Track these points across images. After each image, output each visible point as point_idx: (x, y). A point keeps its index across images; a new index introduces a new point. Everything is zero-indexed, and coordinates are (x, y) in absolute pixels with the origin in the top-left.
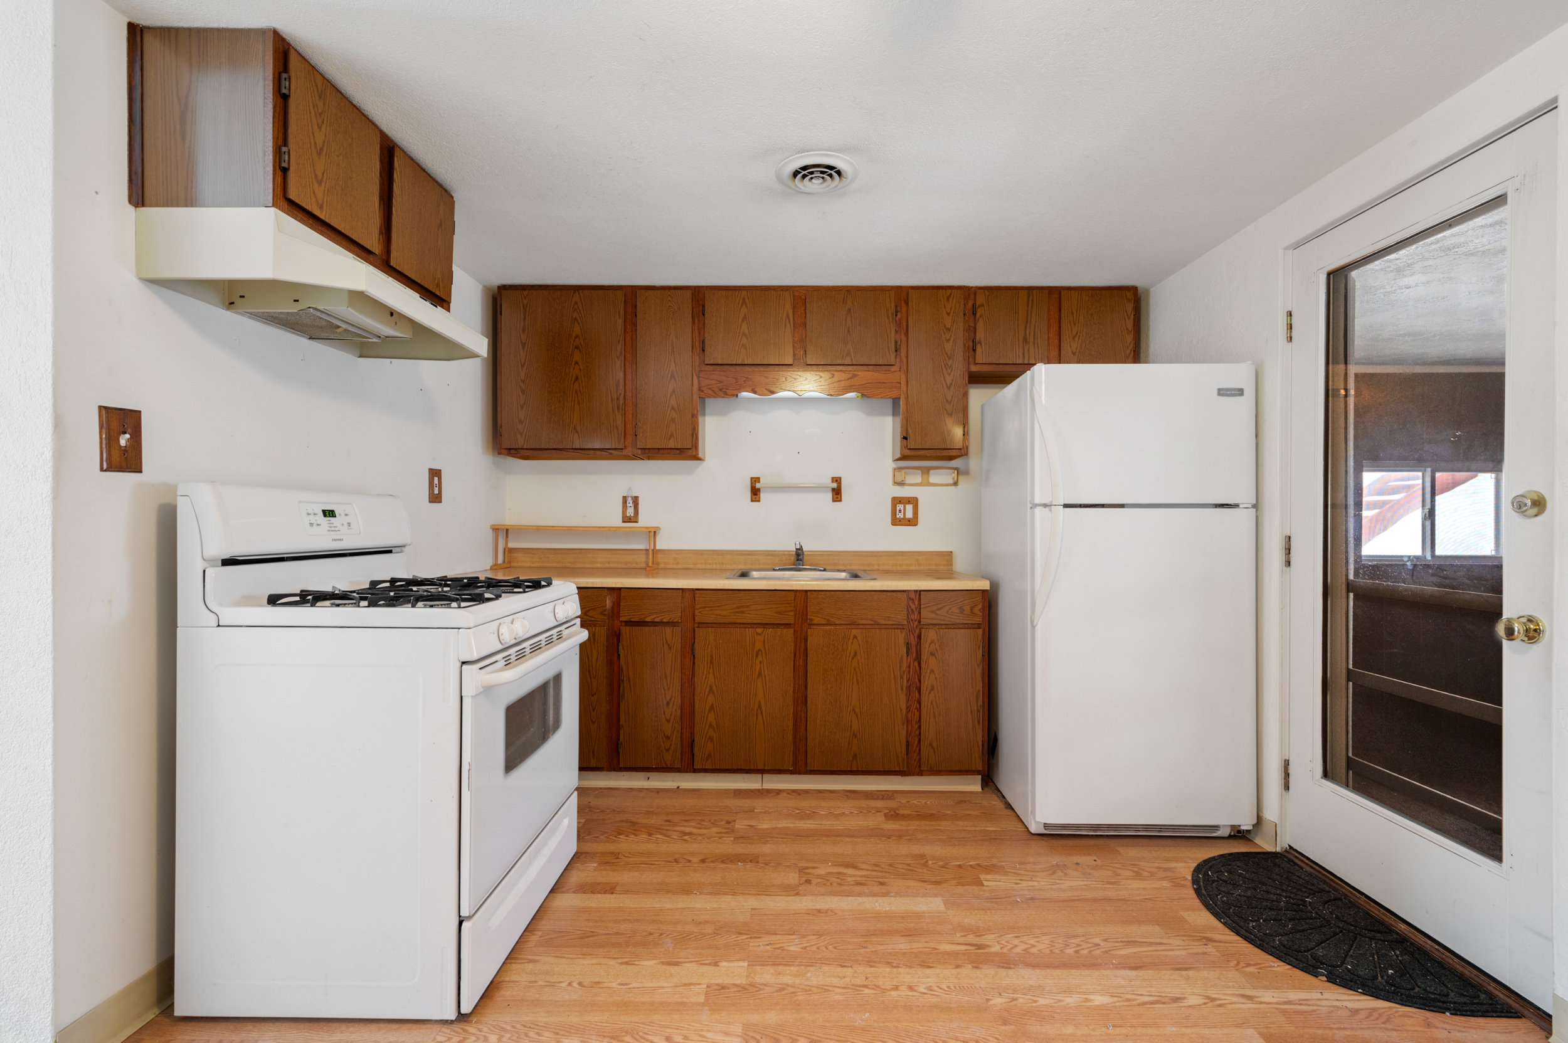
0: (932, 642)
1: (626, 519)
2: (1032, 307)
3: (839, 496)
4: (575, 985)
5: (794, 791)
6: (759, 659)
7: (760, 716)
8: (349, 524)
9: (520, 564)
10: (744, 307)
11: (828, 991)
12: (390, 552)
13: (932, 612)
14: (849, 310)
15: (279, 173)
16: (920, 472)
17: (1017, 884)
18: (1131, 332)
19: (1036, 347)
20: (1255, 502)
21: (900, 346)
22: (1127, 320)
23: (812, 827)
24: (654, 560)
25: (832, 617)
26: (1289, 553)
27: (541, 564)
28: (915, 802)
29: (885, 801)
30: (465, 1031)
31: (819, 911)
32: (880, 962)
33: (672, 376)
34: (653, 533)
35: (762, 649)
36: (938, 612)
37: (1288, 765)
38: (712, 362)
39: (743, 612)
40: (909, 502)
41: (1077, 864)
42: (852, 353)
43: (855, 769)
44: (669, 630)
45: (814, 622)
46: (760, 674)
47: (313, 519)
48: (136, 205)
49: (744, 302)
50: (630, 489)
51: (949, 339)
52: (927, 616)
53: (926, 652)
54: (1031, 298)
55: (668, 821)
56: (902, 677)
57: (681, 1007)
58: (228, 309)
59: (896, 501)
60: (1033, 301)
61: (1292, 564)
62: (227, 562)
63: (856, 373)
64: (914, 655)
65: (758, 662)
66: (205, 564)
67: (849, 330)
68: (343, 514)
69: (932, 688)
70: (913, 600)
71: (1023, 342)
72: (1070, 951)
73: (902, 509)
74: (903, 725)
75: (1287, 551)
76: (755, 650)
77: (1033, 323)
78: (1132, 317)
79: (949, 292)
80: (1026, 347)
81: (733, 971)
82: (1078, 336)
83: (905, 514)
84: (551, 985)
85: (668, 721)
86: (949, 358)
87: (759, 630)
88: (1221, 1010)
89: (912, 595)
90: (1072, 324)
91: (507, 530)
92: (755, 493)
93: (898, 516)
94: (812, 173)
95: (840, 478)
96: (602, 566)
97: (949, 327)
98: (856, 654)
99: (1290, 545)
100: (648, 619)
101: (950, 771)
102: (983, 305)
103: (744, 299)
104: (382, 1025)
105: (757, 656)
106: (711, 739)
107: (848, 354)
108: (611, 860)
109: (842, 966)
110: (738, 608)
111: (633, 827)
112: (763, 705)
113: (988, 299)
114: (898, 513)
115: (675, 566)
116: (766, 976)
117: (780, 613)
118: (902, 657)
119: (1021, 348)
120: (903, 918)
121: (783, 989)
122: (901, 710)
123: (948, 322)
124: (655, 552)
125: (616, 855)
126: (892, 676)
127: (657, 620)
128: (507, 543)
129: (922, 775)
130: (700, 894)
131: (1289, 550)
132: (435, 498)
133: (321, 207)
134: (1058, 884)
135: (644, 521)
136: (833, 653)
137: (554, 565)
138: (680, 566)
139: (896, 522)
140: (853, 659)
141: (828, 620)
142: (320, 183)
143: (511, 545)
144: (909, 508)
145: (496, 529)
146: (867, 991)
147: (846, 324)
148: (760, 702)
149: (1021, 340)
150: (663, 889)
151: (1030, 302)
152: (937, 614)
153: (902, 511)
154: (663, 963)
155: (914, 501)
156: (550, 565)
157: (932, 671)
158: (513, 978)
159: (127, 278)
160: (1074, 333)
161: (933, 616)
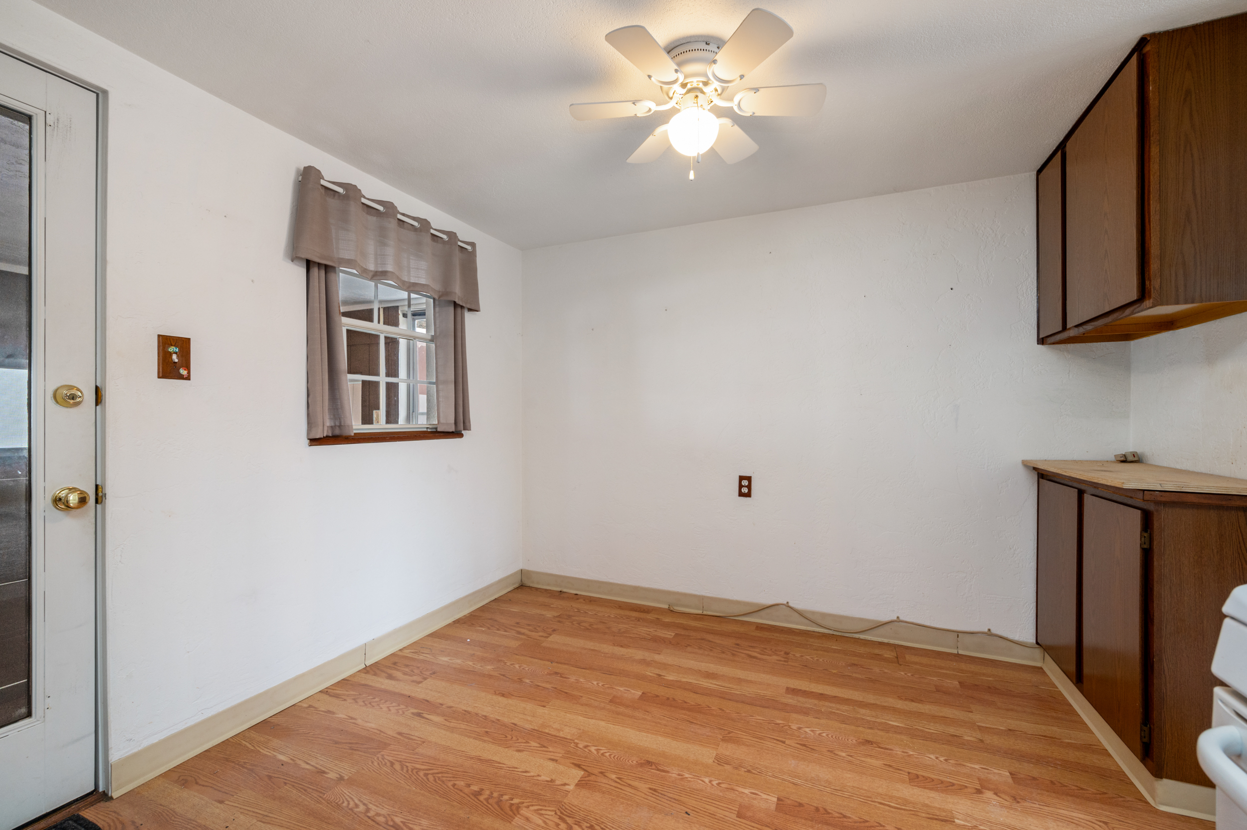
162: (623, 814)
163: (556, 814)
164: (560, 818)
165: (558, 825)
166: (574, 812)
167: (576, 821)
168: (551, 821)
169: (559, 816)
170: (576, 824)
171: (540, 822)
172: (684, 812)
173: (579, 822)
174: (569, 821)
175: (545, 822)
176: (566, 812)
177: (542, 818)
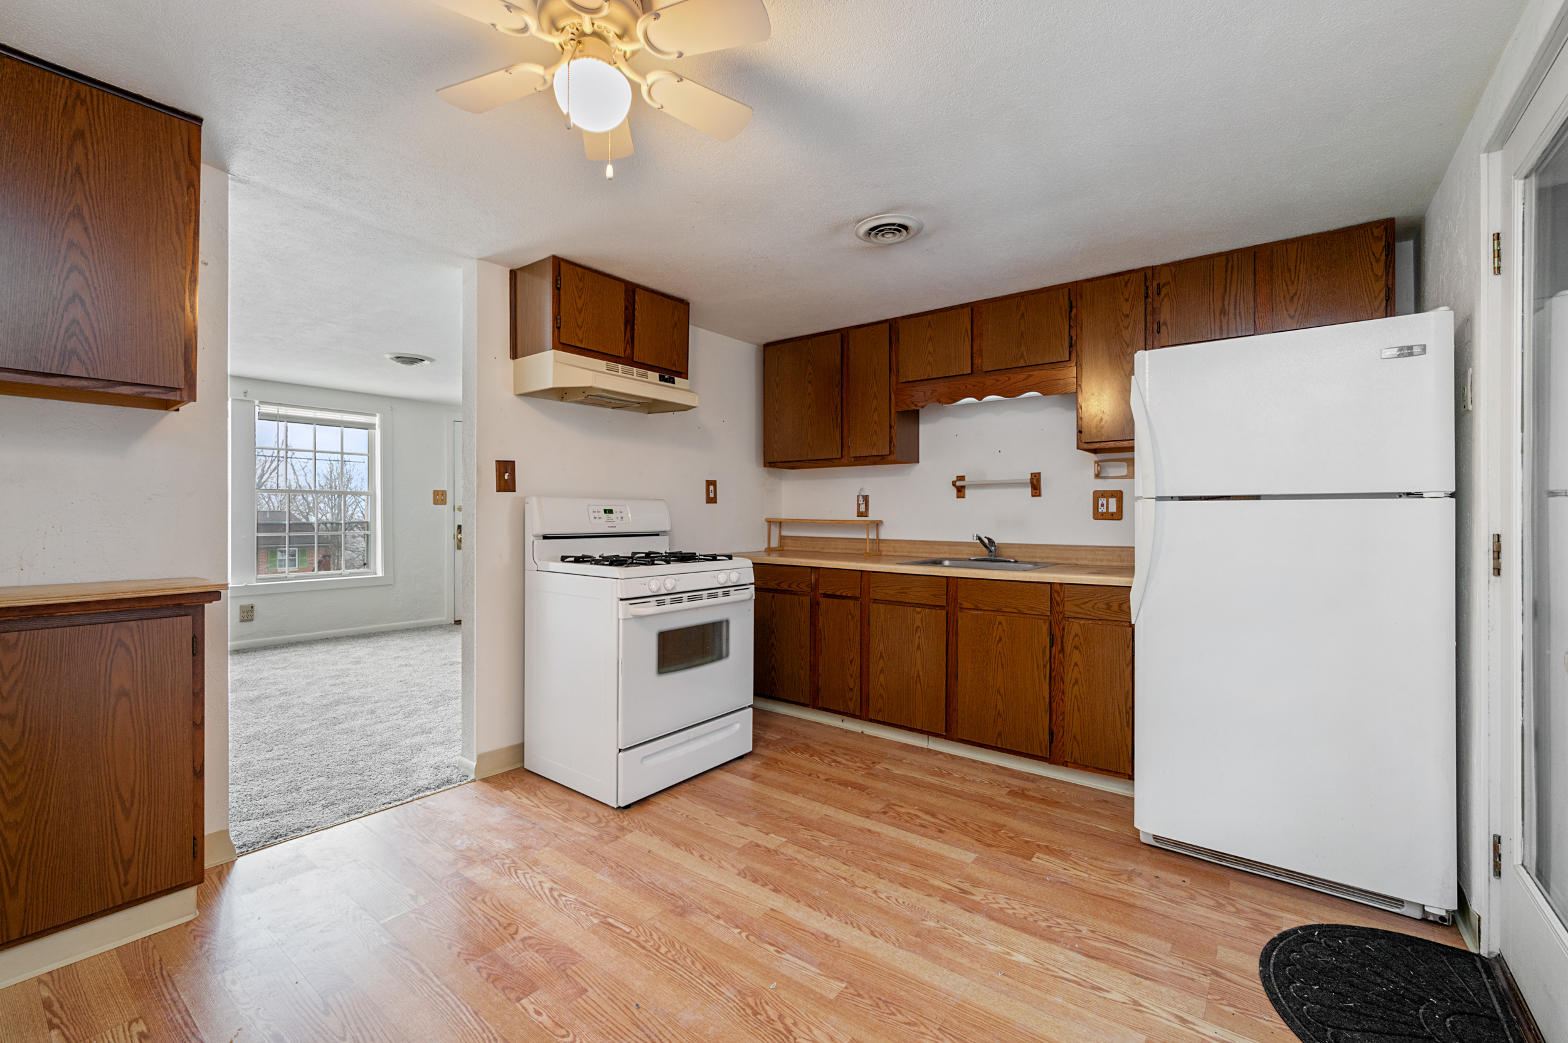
0: (1076, 635)
1: (860, 514)
2: (1232, 273)
3: (1038, 491)
4: (684, 816)
5: (951, 756)
6: (918, 634)
7: (918, 684)
8: (622, 518)
9: (789, 548)
10: (930, 329)
11: (818, 871)
12: (658, 535)
13: (1077, 605)
14: (1023, 315)
15: (556, 330)
16: (1125, 464)
17: (1065, 869)
18: (1381, 277)
19: (1238, 317)
20: (1454, 490)
21: (1076, 341)
22: (1374, 263)
23: (935, 782)
24: (877, 549)
25: (980, 603)
26: (1499, 558)
27: (801, 549)
28: (1053, 789)
29: (1023, 782)
30: (618, 815)
31: (869, 831)
32: (872, 872)
33: (875, 396)
34: (878, 524)
35: (921, 626)
36: (1083, 606)
37: (1500, 843)
38: (904, 381)
39: (905, 593)
40: (1112, 496)
41: (1157, 877)
42: (1025, 355)
43: (999, 746)
44: (851, 603)
45: (964, 606)
46: (918, 648)
47: (596, 515)
48: (513, 359)
49: (930, 325)
50: (862, 489)
51: (1128, 326)
52: (1069, 608)
53: (1070, 646)
54: (1230, 264)
55: (833, 751)
56: (1045, 666)
57: (726, 846)
58: (562, 401)
59: (1098, 495)
60: (1232, 266)
61: (1502, 572)
62: (545, 537)
63: (1030, 373)
64: (1059, 647)
65: (917, 637)
66: (534, 538)
67: (1022, 334)
68: (618, 512)
69: (1076, 681)
70: (1058, 592)
71: (1220, 315)
72: (1044, 924)
73: (1105, 503)
74: (1046, 713)
75: (1496, 555)
76: (915, 626)
77: (1233, 293)
78: (1383, 257)
79: (1126, 277)
80: (1224, 321)
81: (774, 841)
82: (1298, 296)
83: (1107, 508)
84: (674, 811)
85: (851, 676)
86: (1128, 346)
87: (918, 610)
88: (1137, 1014)
89: (1058, 588)
90: (1289, 282)
91: (780, 523)
92: (961, 491)
93: (1100, 510)
94: (883, 230)
95: (1039, 474)
96: (842, 551)
97: (1128, 313)
98: (1000, 639)
99: (1499, 546)
100: (838, 593)
101: (1097, 769)
102: (1169, 283)
103: (929, 322)
104: (590, 800)
105: (916, 630)
106: (881, 695)
107: (1022, 356)
108: (771, 764)
109: (844, 864)
110: (902, 589)
111: (807, 749)
112: (921, 673)
113: (1175, 276)
114: (1100, 507)
115: (894, 554)
116: (790, 850)
117: (934, 596)
118: (1045, 647)
119: (1217, 322)
120: (928, 855)
121: (791, 860)
122: (1044, 698)
123: (1126, 308)
124: (879, 541)
125: (777, 761)
126: (1035, 664)
127: (844, 594)
128: (780, 533)
129: (1067, 766)
130: (803, 796)
131: (1499, 552)
132: (711, 500)
133: (581, 341)
134: (1110, 883)
135: (872, 516)
136: (980, 636)
137: (810, 549)
138: (898, 554)
139: (1097, 515)
140: (998, 643)
141: (976, 606)
142: (580, 328)
143: (784, 533)
144: (1113, 502)
145: (770, 522)
146: (843, 881)
147: (1019, 328)
148: (918, 671)
149: (1217, 313)
150: (785, 787)
151: (1230, 269)
152: (1081, 608)
153: (1105, 505)
154: (739, 823)
155: (1118, 495)
156: (807, 549)
157: (1076, 664)
158: (660, 802)
159: (510, 395)
160: (1291, 294)
161: (1078, 609)
162: (712, 1022)
163: (795, 1039)
164: (790, 1032)
165: (795, 1024)
166: (771, 1037)
167: (772, 1024)
168: (802, 1031)
169: (791, 1035)
170: (773, 1020)
171: (816, 1032)
172: (641, 1010)
173: (768, 1022)
174: (780, 1027)
175: (810, 1031)
176: (781, 1039)
177: (813, 1037)
